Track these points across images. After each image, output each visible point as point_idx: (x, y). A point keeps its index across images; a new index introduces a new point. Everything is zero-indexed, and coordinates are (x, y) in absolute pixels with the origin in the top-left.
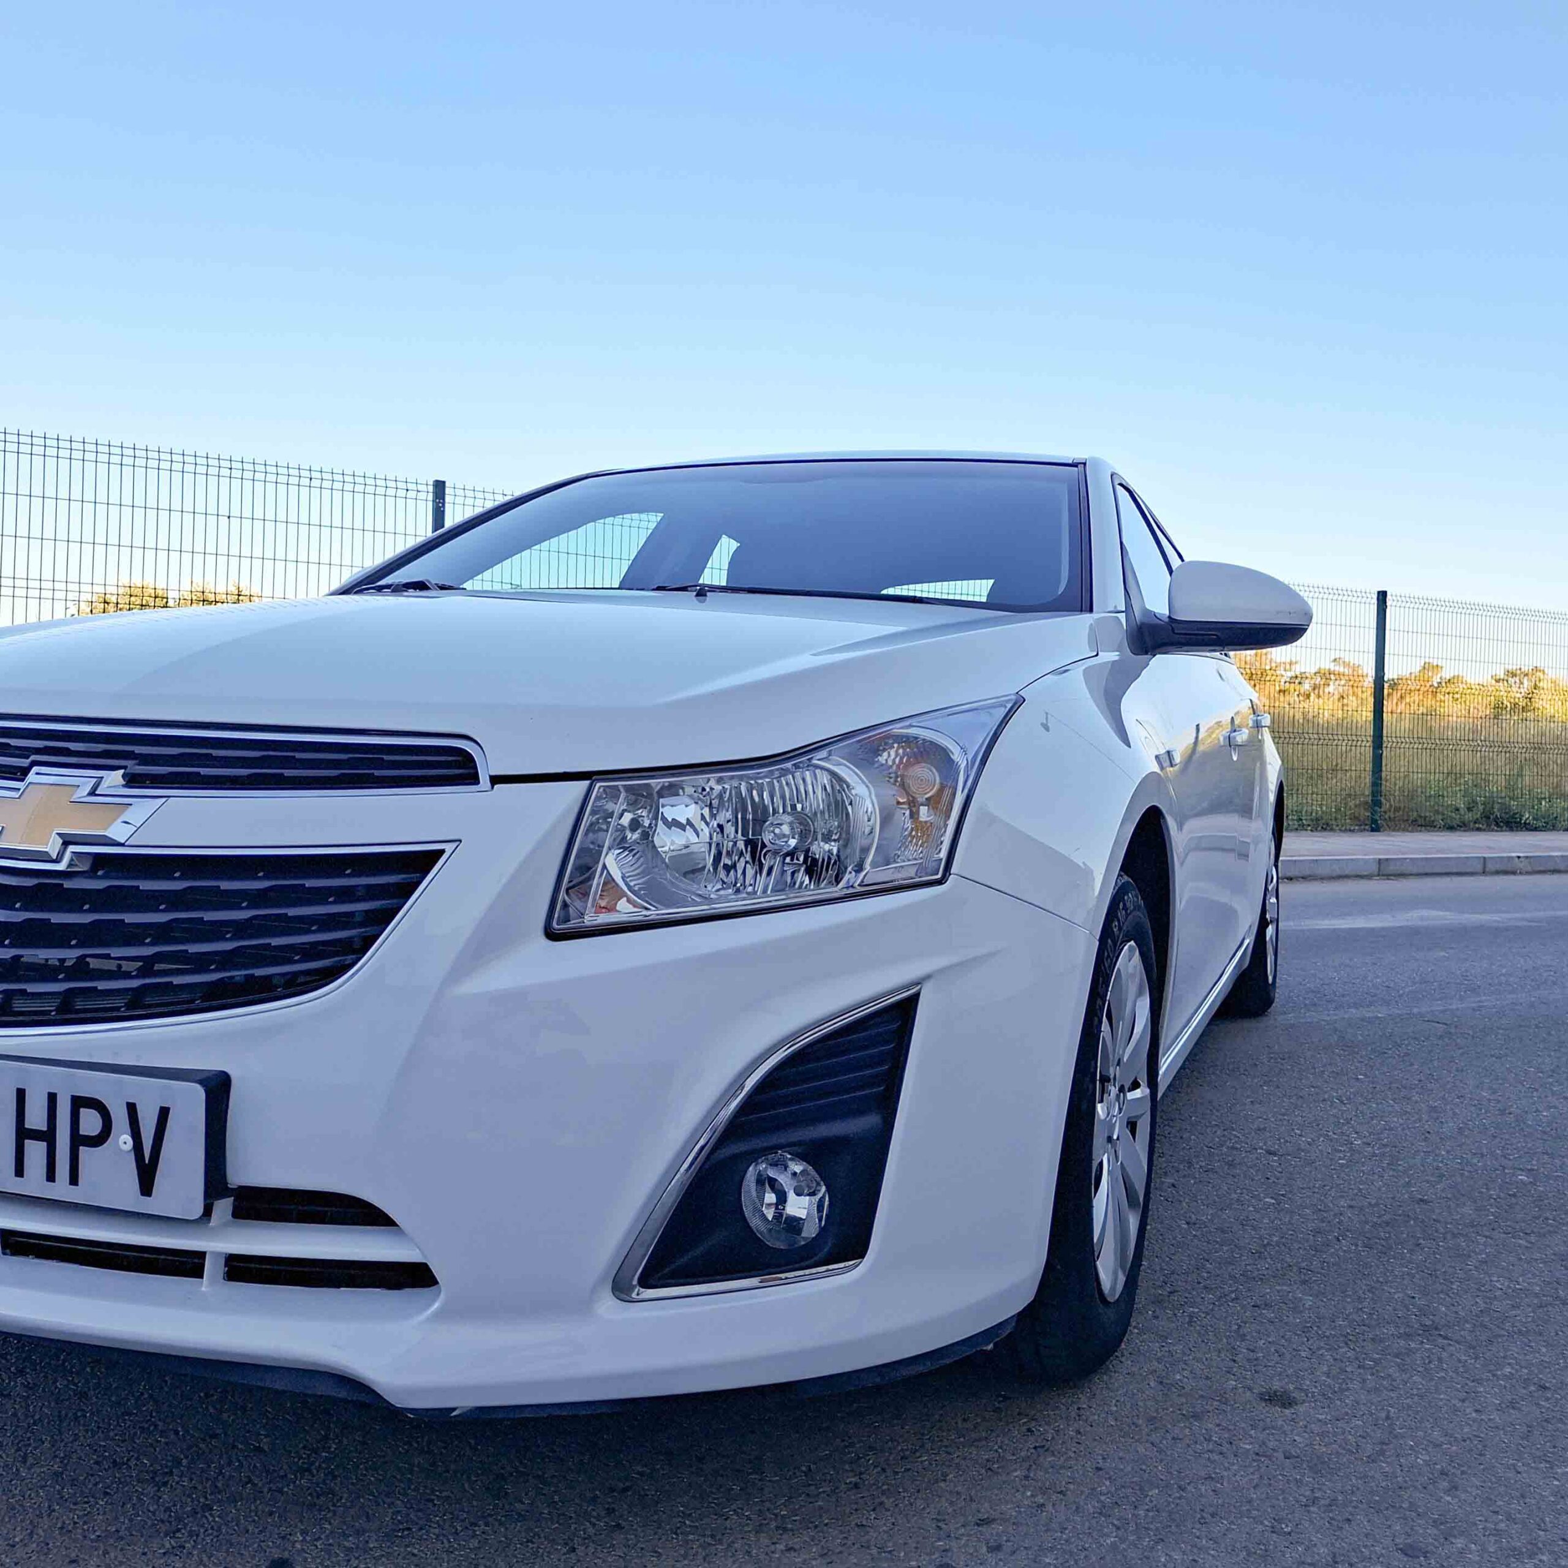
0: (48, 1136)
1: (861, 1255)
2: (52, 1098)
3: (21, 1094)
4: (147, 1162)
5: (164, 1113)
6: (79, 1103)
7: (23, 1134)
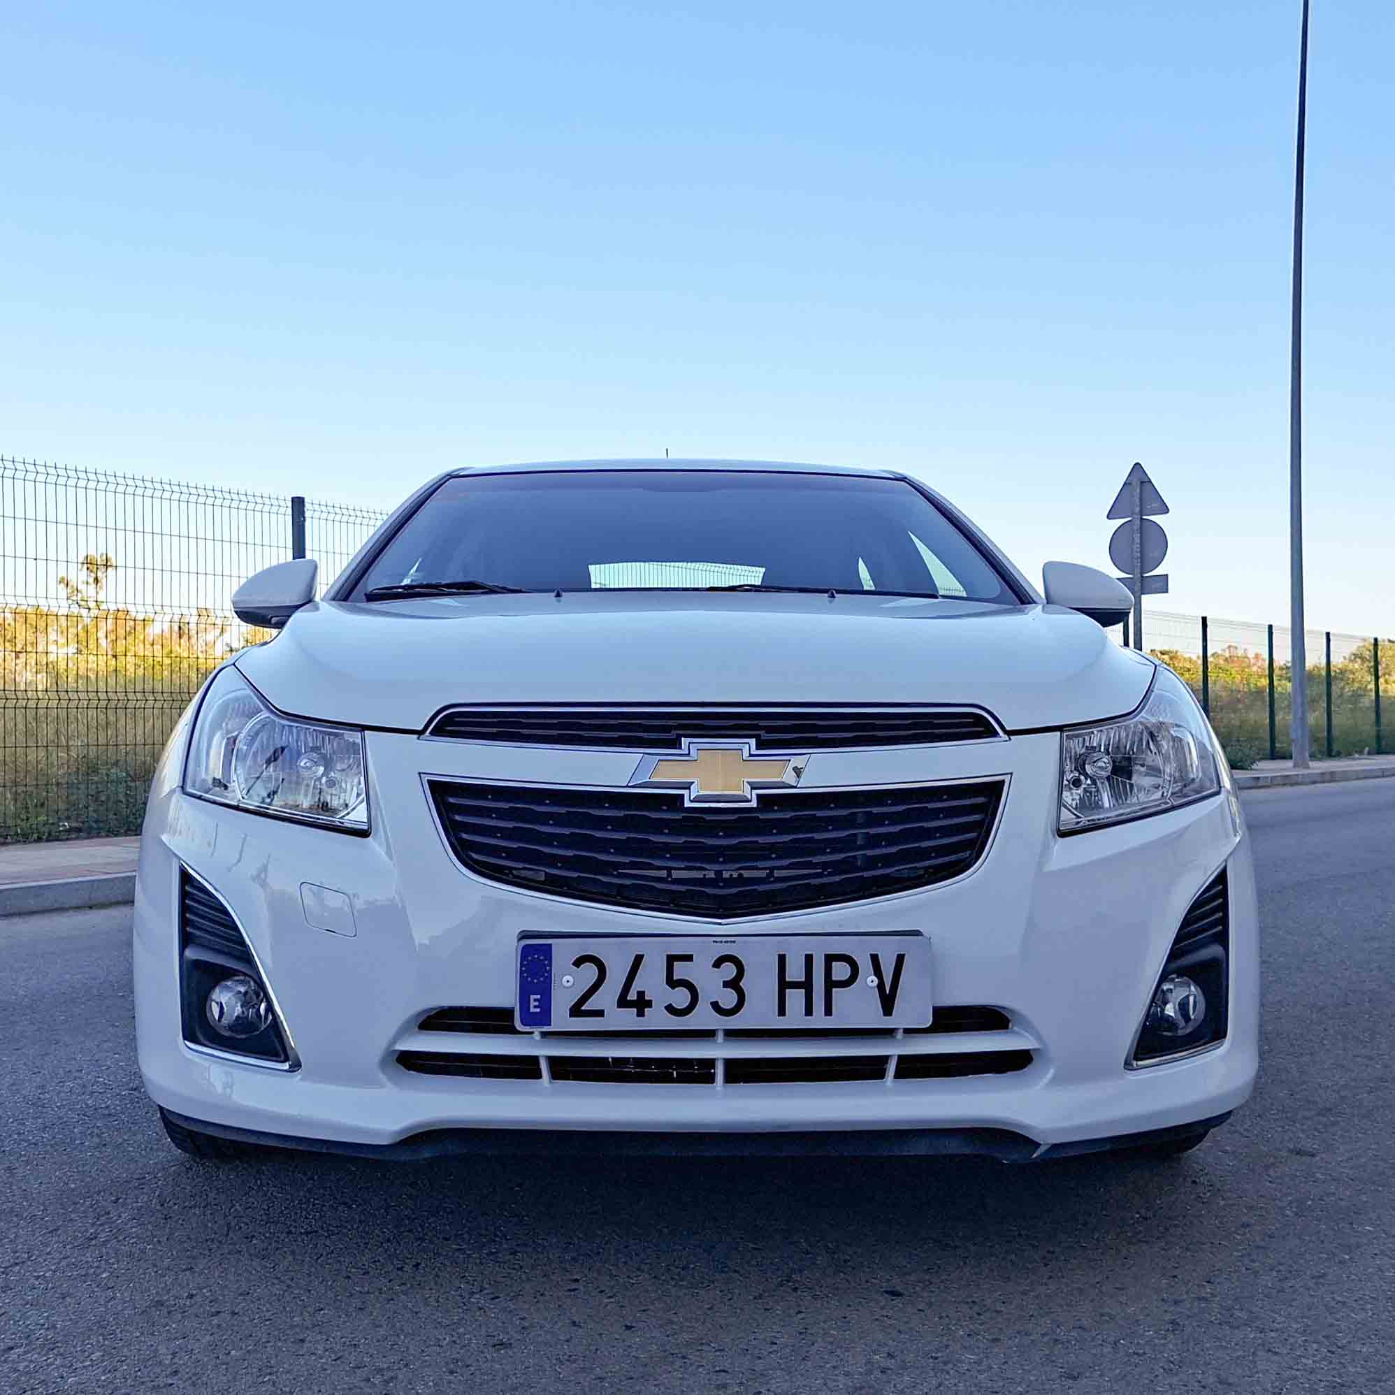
0: (807, 985)
1: (1225, 1036)
2: (809, 959)
3: (782, 959)
4: (888, 992)
5: (900, 958)
6: (830, 959)
7: (784, 985)
